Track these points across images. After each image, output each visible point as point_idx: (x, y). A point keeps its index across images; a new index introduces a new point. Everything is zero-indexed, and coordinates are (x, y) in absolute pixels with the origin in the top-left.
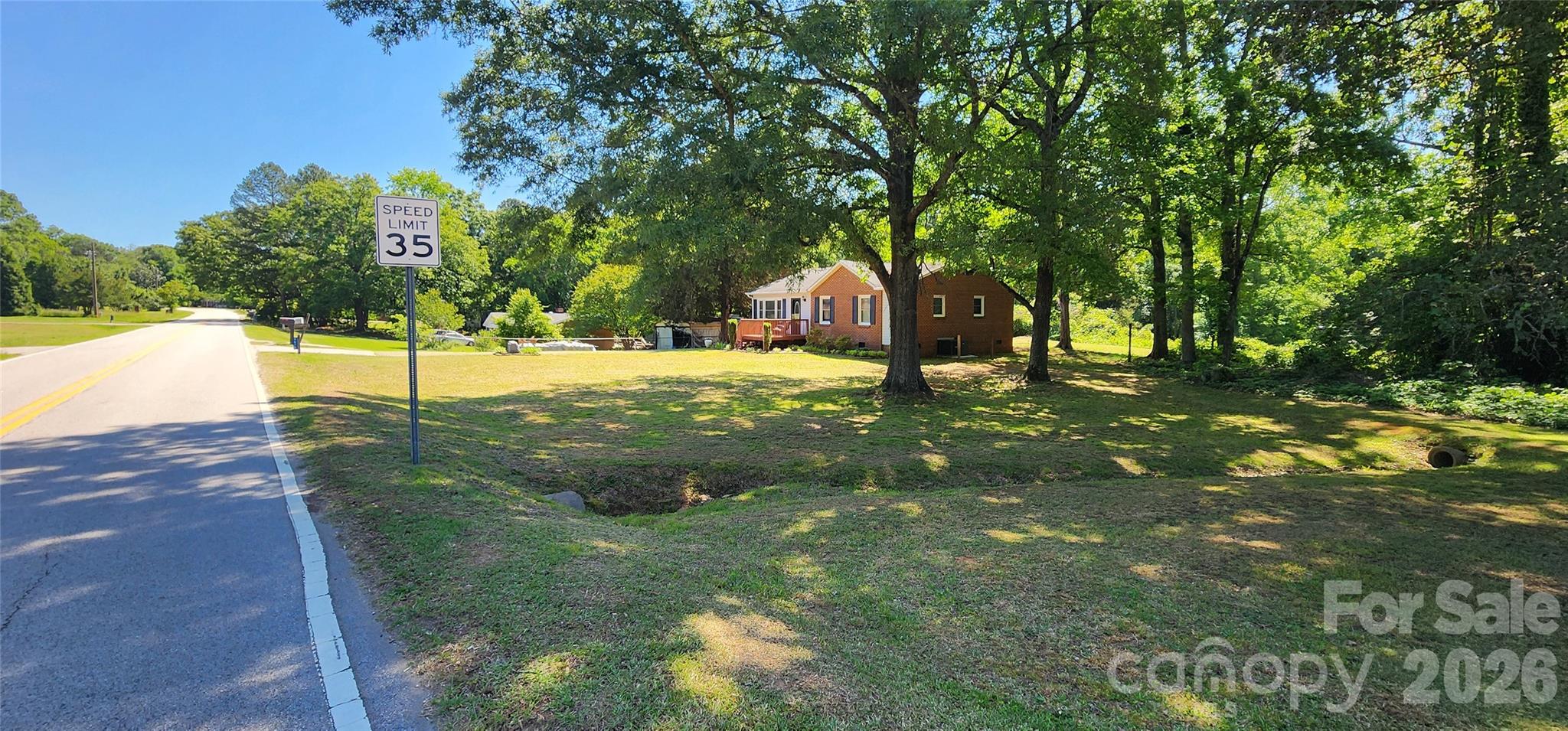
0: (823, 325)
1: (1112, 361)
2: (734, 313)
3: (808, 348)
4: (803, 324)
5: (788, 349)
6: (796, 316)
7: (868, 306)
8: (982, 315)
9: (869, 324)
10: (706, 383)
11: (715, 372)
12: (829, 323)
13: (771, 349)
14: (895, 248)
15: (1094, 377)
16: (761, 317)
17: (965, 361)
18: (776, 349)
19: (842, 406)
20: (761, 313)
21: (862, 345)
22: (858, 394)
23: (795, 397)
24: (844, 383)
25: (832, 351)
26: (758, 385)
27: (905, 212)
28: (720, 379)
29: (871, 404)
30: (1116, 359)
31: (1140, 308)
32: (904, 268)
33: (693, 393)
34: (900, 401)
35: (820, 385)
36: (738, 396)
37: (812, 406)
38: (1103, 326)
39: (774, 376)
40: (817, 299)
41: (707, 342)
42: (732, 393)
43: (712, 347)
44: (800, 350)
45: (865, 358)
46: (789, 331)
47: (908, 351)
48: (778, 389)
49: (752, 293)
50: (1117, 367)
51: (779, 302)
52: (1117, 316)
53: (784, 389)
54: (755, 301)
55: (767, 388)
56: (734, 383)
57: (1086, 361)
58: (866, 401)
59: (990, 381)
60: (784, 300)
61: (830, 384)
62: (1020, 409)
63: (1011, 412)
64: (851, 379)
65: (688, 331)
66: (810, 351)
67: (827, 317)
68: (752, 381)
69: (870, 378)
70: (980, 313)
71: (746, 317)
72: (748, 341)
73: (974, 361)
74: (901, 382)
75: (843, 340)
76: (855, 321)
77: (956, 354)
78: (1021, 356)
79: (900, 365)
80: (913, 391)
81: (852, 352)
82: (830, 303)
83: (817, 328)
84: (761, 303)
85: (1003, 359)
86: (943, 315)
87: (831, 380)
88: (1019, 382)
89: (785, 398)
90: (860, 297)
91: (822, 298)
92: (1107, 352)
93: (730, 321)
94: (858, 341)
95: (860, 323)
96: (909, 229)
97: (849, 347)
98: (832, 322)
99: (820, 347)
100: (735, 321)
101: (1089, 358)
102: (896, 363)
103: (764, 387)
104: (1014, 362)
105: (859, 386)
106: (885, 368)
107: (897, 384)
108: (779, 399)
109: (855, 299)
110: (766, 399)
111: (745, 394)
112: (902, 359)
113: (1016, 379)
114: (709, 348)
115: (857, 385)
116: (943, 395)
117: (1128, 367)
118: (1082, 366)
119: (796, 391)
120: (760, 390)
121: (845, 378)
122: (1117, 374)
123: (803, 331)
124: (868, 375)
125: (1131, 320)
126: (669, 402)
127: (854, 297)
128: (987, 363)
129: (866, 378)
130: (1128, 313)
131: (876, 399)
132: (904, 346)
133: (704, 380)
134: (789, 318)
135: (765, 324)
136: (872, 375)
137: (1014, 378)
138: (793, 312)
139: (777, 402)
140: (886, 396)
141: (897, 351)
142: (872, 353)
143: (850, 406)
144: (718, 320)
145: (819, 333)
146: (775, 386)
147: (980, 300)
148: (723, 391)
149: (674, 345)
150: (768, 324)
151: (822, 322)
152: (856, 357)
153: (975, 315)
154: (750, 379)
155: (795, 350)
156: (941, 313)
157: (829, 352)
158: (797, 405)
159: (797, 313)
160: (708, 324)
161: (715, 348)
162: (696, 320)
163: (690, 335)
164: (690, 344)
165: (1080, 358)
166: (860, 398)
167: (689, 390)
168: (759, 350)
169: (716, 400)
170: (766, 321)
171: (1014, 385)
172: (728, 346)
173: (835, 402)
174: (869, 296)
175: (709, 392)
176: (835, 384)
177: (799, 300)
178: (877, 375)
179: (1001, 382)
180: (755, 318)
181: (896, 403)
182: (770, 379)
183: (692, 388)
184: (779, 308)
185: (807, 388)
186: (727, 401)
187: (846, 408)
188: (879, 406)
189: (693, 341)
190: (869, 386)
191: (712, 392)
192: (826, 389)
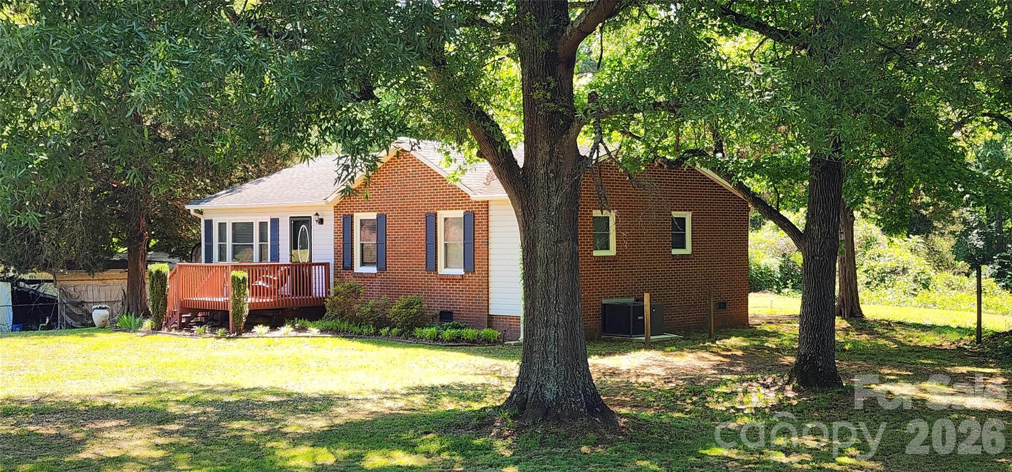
0: (361, 276)
1: (946, 341)
2: (156, 248)
3: (329, 324)
4: (318, 274)
5: (286, 329)
6: (302, 256)
7: (457, 235)
8: (688, 250)
9: (461, 272)
10: (106, 412)
11: (123, 383)
12: (373, 270)
13: (249, 327)
14: (530, 108)
15: (919, 376)
16: (222, 258)
17: (660, 346)
18: (260, 329)
19: (428, 454)
20: (222, 249)
21: (446, 316)
22: (458, 426)
23: (320, 439)
24: (419, 400)
25: (384, 331)
26: (231, 411)
27: (554, 34)
28: (139, 401)
29: (489, 448)
30: (954, 337)
31: (965, 234)
32: (551, 152)
33: (79, 436)
34: (549, 439)
35: (369, 407)
36: (185, 440)
37: (360, 457)
38: (904, 270)
39: (264, 392)
40: (347, 221)
41: (98, 316)
42: (170, 433)
43: (110, 326)
44: (314, 331)
45: (457, 343)
46: (286, 289)
47: (561, 332)
48: (277, 421)
49: (199, 207)
50: (959, 355)
51: (263, 225)
52: (923, 249)
53: (291, 419)
54: (209, 223)
55: (252, 418)
56: (174, 409)
57: (895, 342)
58: (478, 442)
59: (723, 389)
60: (275, 222)
61: (389, 404)
62: (798, 450)
63: (780, 457)
64: (433, 392)
65: (50, 290)
66: (337, 332)
67: (371, 256)
68: (213, 403)
69: (474, 388)
70: (683, 246)
71: (184, 257)
72: (195, 311)
73: (679, 346)
74: (549, 396)
75: (409, 305)
76: (432, 266)
77: (640, 331)
78: (767, 334)
79: (545, 361)
80: (574, 416)
81: (428, 332)
82: (378, 227)
83: (351, 281)
84: (222, 226)
85: (734, 341)
86: (612, 252)
87: (390, 395)
88: (782, 390)
89: (297, 440)
90: (442, 214)
91: (358, 217)
92: (929, 323)
93: (153, 268)
94: (437, 309)
95: (442, 270)
96: (561, 70)
97: (420, 321)
98: (382, 268)
99: (358, 321)
100: (165, 268)
101: (900, 335)
102: (537, 358)
103: (244, 417)
104: (757, 348)
105: (451, 407)
106: (512, 367)
107: (540, 401)
108: (283, 444)
109: (431, 220)
110: (255, 447)
111: (202, 435)
112: (550, 347)
113: (774, 383)
114: (103, 327)
115: (448, 405)
116: (638, 424)
117: (979, 354)
118: (889, 353)
119: (319, 423)
120: (236, 425)
121: (421, 390)
122: (964, 369)
123: (318, 288)
124: (468, 380)
125: (951, 257)
126: (19, 461)
127: (427, 216)
128: (706, 349)
129: (464, 387)
130: (945, 245)
131: (499, 436)
132: (554, 318)
133: (99, 403)
134: (285, 257)
135: (234, 273)
136: (480, 380)
137: (769, 380)
138: (294, 246)
139: (280, 453)
140: (518, 431)
141: (540, 332)
142: (469, 333)
143: (445, 455)
144: (121, 264)
145: (354, 292)
146: (270, 413)
147: (683, 220)
148: (148, 431)
149: (15, 321)
150: (241, 274)
151: (358, 269)
152: (437, 342)
153: (675, 252)
154: (209, 397)
155: (303, 329)
156: (608, 248)
157: (377, 334)
158: (326, 457)
159: (304, 247)
160: (98, 275)
161: (117, 329)
162: (71, 266)
163: (53, 300)
164: (54, 319)
165: (882, 336)
166: (464, 435)
167: (66, 430)
168: (220, 331)
169: (134, 454)
170: (236, 268)
171: (772, 397)
172: (148, 324)
173: (410, 447)
174: (460, 214)
175: (115, 434)
176: (401, 403)
177: (307, 221)
178: (494, 381)
179: (745, 392)
180: (209, 259)
181: (543, 443)
182: (255, 396)
183: (73, 424)
184: (263, 238)
185: (342, 415)
186: (160, 453)
187: (437, 459)
188: (508, 453)
189: (62, 312)
190: (476, 406)
191: (123, 434)
192: (384, 416)
